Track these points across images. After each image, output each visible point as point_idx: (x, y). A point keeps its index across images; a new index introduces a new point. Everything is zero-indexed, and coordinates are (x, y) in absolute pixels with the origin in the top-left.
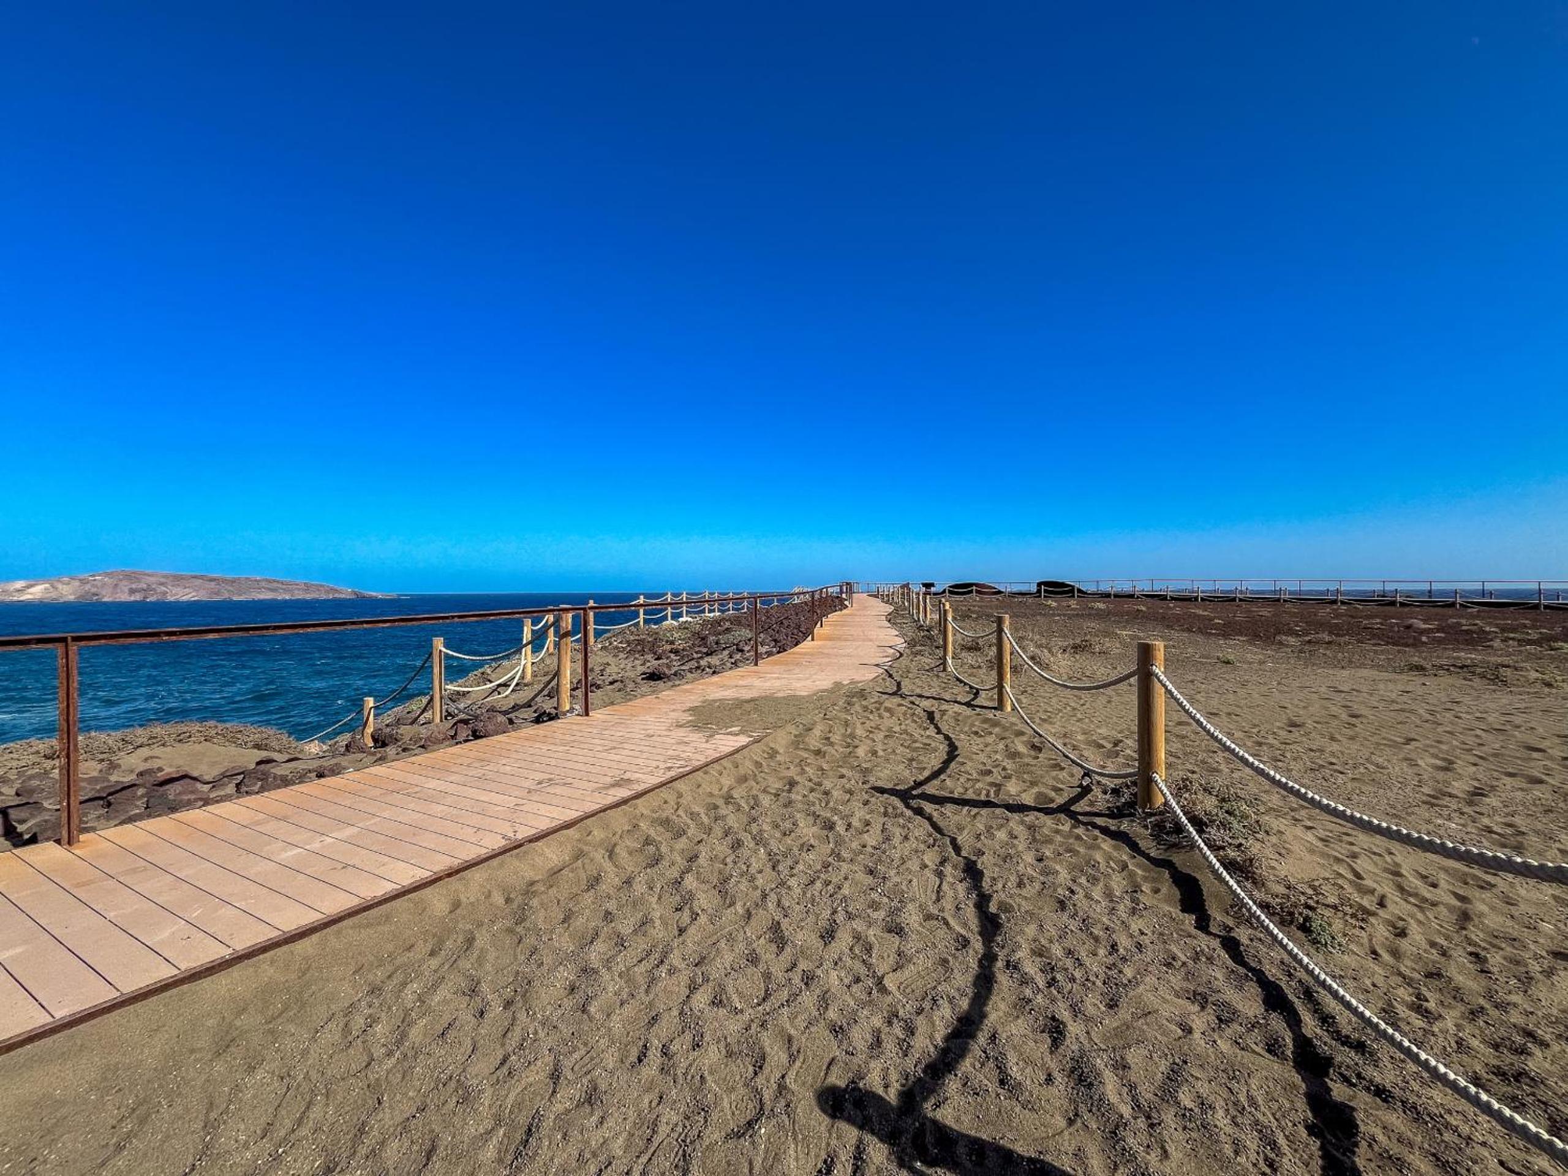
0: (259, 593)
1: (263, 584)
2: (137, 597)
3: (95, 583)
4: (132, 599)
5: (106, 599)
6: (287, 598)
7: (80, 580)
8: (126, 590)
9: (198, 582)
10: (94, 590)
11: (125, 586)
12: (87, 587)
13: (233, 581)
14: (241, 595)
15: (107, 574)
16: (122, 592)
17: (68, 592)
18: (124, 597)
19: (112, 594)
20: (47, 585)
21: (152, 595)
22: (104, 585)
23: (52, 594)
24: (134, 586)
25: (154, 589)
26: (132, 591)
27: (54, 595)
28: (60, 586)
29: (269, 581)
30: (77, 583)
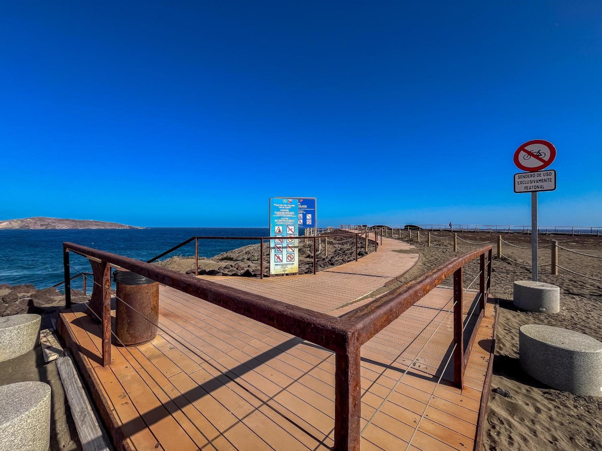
0: (92, 226)
1: (94, 223)
2: (44, 228)
3: (27, 221)
4: (42, 228)
5: (31, 228)
6: (103, 228)
7: (21, 221)
8: (39, 224)
9: (67, 222)
10: (27, 225)
11: (39, 223)
12: (24, 223)
13: (82, 221)
14: (85, 227)
15: (32, 219)
16: (38, 225)
17: (16, 225)
18: (38, 227)
19: (34, 226)
20: (8, 223)
21: (50, 227)
22: (31, 223)
23: (9, 226)
24: (42, 223)
25: (50, 225)
26: (42, 225)
27: (10, 226)
28: (13, 223)
29: (96, 222)
30: (20, 222)
